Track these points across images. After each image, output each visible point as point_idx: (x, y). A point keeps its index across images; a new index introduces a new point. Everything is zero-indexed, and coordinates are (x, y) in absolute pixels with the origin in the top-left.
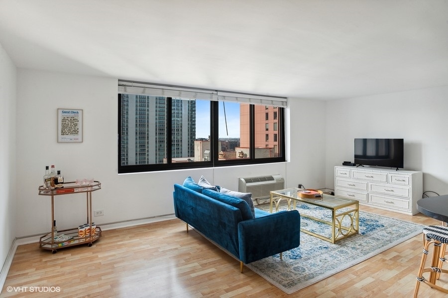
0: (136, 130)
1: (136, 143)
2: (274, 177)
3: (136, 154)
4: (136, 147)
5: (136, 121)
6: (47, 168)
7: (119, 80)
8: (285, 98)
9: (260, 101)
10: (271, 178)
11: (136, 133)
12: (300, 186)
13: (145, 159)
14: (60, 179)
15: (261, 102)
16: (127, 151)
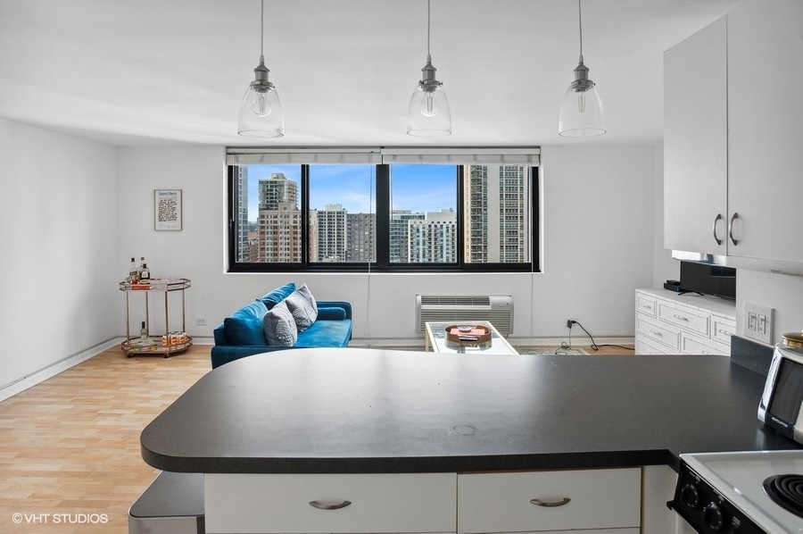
0: (502, 205)
1: (502, 227)
2: (492, 299)
3: (502, 247)
4: (502, 234)
5: (501, 189)
6: (133, 260)
7: (228, 147)
8: (539, 147)
9: (472, 157)
10: (485, 301)
11: (502, 210)
12: (570, 324)
13: (517, 255)
14: (145, 274)
15: (475, 160)
16: (486, 241)
